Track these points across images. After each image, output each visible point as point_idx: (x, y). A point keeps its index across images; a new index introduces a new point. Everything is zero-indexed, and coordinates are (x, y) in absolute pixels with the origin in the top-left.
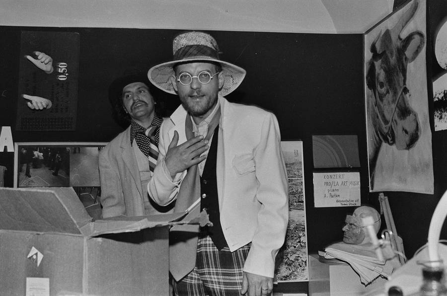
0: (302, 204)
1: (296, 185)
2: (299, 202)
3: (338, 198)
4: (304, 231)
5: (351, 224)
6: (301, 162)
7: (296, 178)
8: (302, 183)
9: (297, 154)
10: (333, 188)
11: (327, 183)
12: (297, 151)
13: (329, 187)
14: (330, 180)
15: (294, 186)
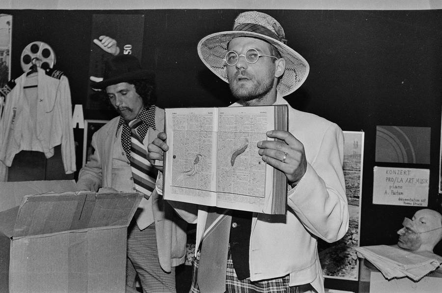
0: (357, 199)
1: (352, 179)
2: (354, 197)
3: (401, 196)
4: (357, 228)
5: (407, 228)
6: (361, 155)
7: (353, 172)
8: (359, 177)
9: (356, 145)
10: (397, 184)
11: (389, 179)
12: (357, 142)
13: (391, 184)
14: (393, 176)
15: (350, 180)
